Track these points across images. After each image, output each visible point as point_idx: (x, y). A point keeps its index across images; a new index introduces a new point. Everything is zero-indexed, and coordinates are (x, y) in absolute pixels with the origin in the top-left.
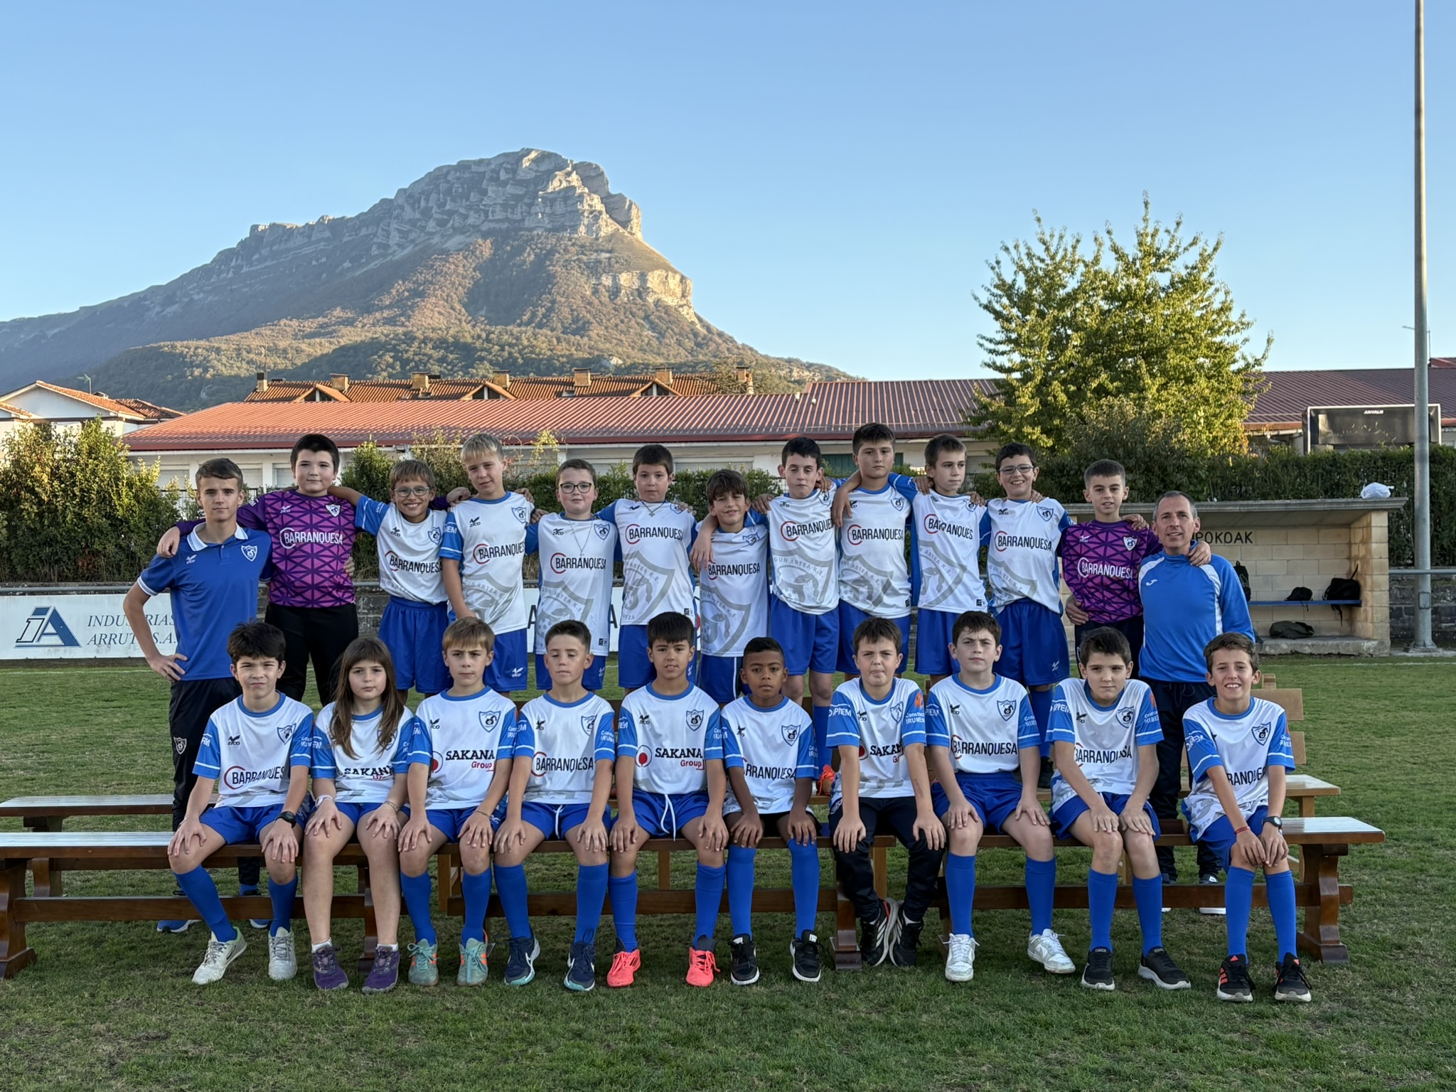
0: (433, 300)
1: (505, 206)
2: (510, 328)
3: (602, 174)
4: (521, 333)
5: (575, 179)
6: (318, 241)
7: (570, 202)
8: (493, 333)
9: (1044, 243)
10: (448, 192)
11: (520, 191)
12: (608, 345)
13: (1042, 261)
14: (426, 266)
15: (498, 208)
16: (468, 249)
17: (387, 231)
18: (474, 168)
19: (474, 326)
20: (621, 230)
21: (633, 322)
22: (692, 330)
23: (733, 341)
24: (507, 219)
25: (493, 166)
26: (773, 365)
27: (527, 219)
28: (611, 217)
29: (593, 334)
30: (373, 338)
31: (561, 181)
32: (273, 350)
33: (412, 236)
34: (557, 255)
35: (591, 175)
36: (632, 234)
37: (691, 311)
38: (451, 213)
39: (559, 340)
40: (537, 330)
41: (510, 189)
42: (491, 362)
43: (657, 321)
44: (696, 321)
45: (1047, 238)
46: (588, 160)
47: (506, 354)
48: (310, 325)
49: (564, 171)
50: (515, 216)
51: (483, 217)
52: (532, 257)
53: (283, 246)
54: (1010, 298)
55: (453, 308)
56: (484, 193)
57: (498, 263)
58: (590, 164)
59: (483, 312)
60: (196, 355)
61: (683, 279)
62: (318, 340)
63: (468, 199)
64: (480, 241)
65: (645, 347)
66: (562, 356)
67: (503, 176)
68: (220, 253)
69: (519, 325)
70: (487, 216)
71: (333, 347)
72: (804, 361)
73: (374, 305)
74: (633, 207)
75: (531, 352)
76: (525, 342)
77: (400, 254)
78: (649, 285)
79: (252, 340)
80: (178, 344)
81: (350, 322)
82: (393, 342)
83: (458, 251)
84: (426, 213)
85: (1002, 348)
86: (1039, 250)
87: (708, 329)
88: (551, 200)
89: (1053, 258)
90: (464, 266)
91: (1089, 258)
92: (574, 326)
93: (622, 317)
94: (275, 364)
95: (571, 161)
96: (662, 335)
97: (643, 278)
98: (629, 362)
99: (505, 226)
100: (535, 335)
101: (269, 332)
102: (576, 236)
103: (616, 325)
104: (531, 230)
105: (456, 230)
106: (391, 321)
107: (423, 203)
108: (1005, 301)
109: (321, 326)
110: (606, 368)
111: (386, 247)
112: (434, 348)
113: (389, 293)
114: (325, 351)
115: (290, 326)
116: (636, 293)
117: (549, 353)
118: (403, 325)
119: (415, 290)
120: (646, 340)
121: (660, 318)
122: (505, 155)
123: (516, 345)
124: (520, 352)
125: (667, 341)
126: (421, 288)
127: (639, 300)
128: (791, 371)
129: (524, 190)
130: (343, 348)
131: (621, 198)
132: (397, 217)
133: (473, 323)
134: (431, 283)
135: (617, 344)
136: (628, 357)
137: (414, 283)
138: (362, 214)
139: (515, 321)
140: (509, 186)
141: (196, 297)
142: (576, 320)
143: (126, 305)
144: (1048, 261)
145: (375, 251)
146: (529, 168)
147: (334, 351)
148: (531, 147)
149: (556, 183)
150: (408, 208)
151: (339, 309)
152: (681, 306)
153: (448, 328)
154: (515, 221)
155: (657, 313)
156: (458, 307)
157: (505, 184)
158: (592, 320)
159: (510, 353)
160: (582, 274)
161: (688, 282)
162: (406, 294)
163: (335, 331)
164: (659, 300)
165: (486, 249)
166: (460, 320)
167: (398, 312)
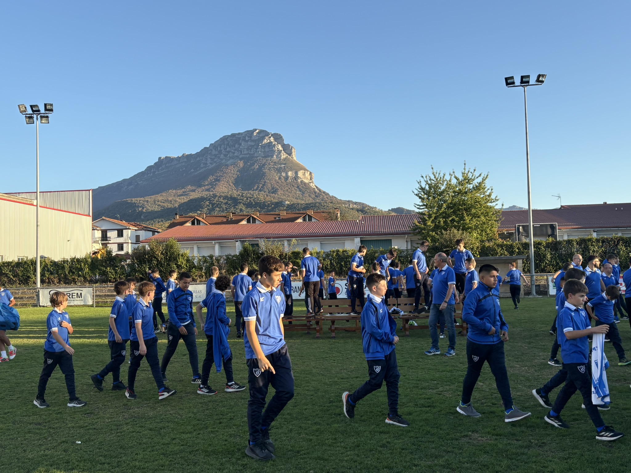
0: (223, 182)
1: (248, 149)
2: (250, 191)
3: (282, 137)
4: (254, 193)
5: (272, 139)
6: (182, 163)
7: (271, 147)
8: (244, 193)
9: (434, 175)
10: (228, 144)
11: (253, 144)
12: (284, 197)
13: (433, 180)
14: (220, 170)
15: (245, 150)
16: (234, 164)
17: (206, 158)
18: (237, 136)
19: (237, 191)
20: (289, 157)
21: (293, 189)
22: (314, 191)
23: (328, 194)
24: (248, 153)
25: (243, 135)
26: (343, 203)
27: (255, 153)
28: (285, 152)
29: (279, 193)
30: (202, 196)
31: (267, 140)
32: (167, 201)
33: (215, 160)
34: (266, 166)
35: (278, 138)
36: (292, 158)
37: (314, 184)
38: (229, 152)
39: (267, 195)
40: (259, 192)
41: (249, 143)
42: (243, 204)
44: (316, 188)
45: (435, 174)
47: (248, 201)
48: (180, 192)
49: (268, 136)
51: (240, 153)
52: (257, 167)
53: (170, 164)
54: (424, 192)
55: (229, 185)
56: (240, 144)
57: (245, 169)
58: (278, 134)
59: (240, 186)
60: (140, 203)
61: (311, 173)
62: (182, 197)
63: (235, 147)
64: (239, 161)
65: (298, 197)
66: (269, 201)
67: (247, 138)
68: (148, 167)
69: (253, 191)
70: (241, 153)
71: (188, 199)
72: (354, 201)
73: (202, 184)
74: (293, 148)
75: (258, 200)
76: (255, 197)
77: (211, 167)
78: (299, 175)
79: (160, 197)
80: (133, 199)
81: (194, 191)
82: (209, 197)
83: (231, 165)
84: (220, 152)
85: (421, 207)
86: (433, 177)
87: (320, 190)
88: (264, 146)
89: (437, 179)
90: (233, 170)
91: (448, 179)
92: (272, 191)
93: (289, 187)
94: (167, 206)
95: (271, 133)
96: (303, 193)
97: (296, 173)
98: (292, 203)
99: (248, 156)
100: (259, 194)
101: (165, 195)
102: (273, 159)
103: (287, 190)
104: (257, 157)
105: (231, 158)
106: (208, 190)
107: (219, 149)
108: (422, 193)
109: (184, 192)
110: (284, 205)
111: (206, 164)
112: (223, 199)
113: (208, 180)
114: (185, 201)
115: (172, 192)
116: (294, 179)
117: (264, 200)
118: (212, 191)
119: (216, 179)
120: (298, 195)
121: (303, 187)
122: (247, 131)
123: (252, 197)
124: (253, 200)
125: (305, 195)
126: (219, 178)
127: (295, 181)
128: (350, 205)
129: (255, 143)
130: (191, 200)
131: (288, 145)
132: (210, 154)
134: (222, 176)
135: (288, 197)
136: (292, 201)
137: (216, 176)
138: (197, 153)
139: (251, 189)
141: (139, 183)
142: (273, 188)
143: (114, 186)
144: (435, 180)
145: (202, 166)
146: (256, 136)
147: (188, 201)
148: (257, 128)
149: (265, 141)
150: (214, 151)
151: (190, 186)
152: (310, 183)
153: (228, 192)
154: (251, 154)
155: (302, 185)
156: (231, 184)
157: (247, 141)
158: (279, 188)
159: (250, 201)
160: (275, 172)
162: (213, 180)
163: (188, 194)
164: (302, 181)
165: (241, 164)
166: (232, 189)
167: (210, 187)
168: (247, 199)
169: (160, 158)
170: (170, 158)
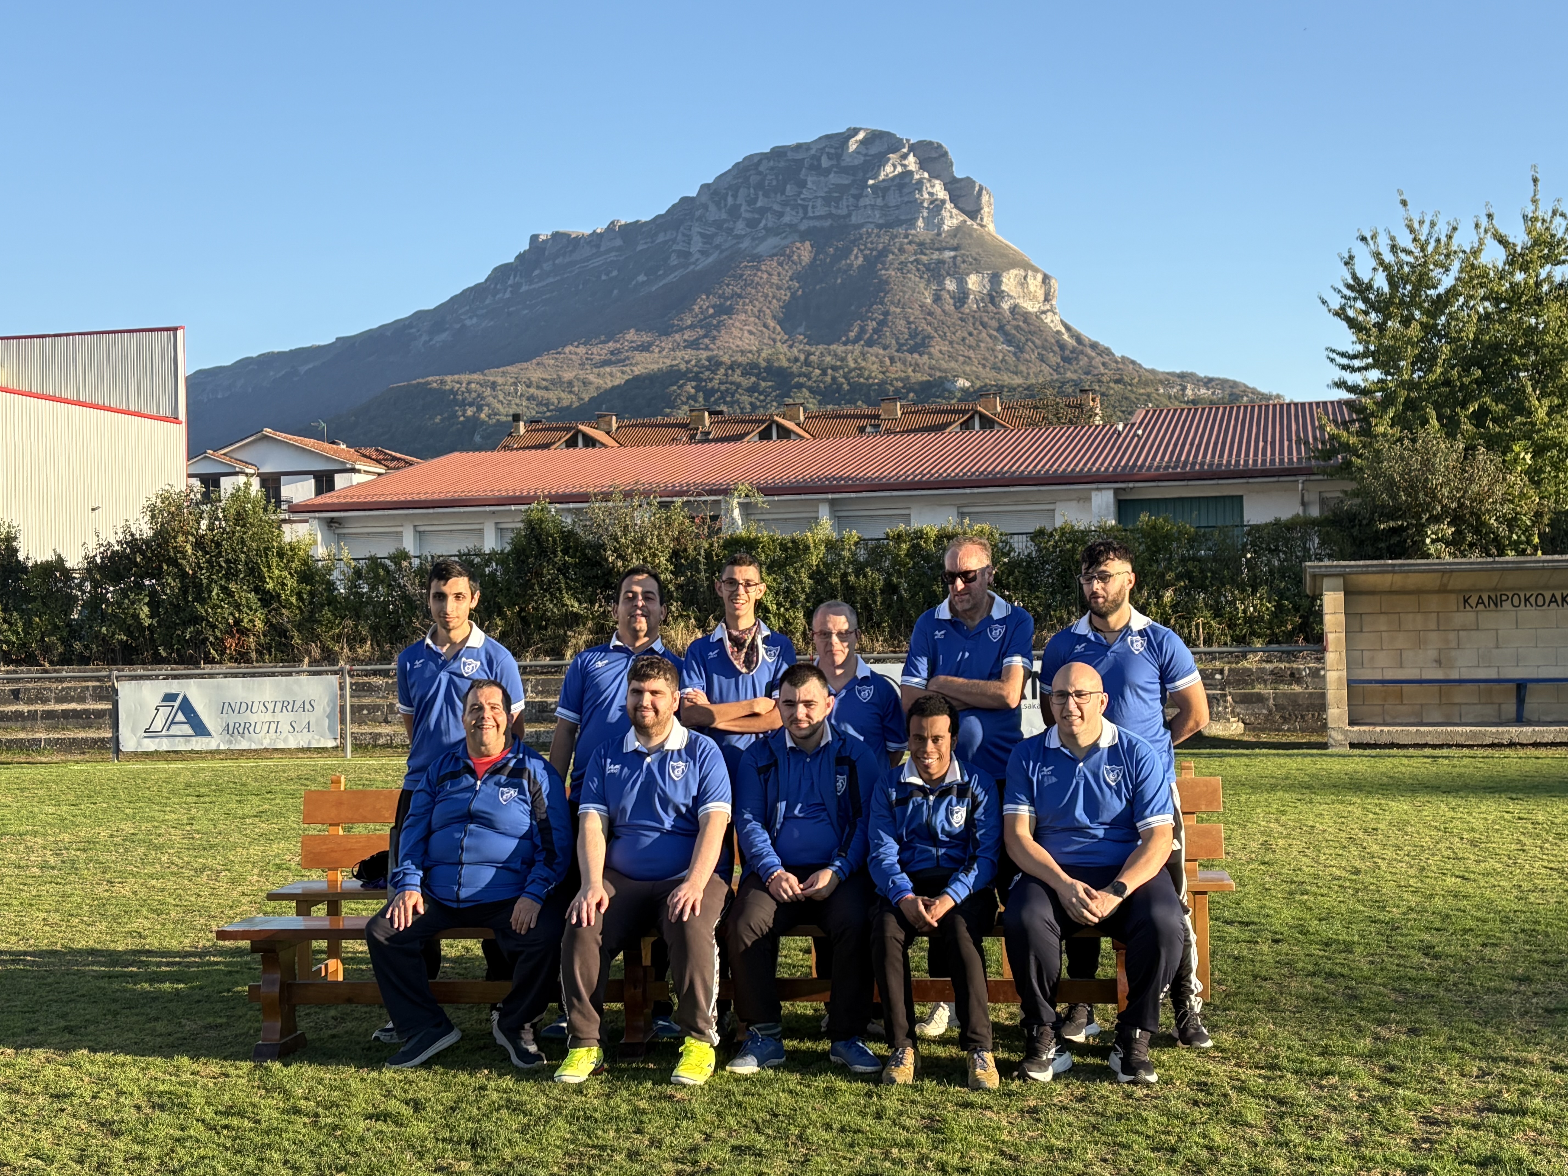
0: (743, 317)
1: (827, 200)
2: (833, 347)
3: (945, 154)
4: (846, 353)
5: (911, 162)
6: (607, 251)
7: (906, 190)
8: (813, 354)
9: (1413, 232)
10: (760, 186)
11: (845, 180)
12: (953, 364)
13: (1408, 252)
14: (734, 276)
15: (819, 202)
16: (783, 255)
17: (688, 236)
18: (790, 155)
19: (791, 347)
20: (969, 222)
21: (984, 335)
22: (1057, 342)
23: (1107, 352)
24: (830, 215)
25: (813, 152)
26: (1161, 382)
27: (854, 213)
28: (956, 207)
29: (934, 351)
30: (672, 366)
31: (895, 166)
32: (557, 383)
33: (718, 240)
34: (891, 256)
35: (933, 156)
36: (982, 226)
37: (1057, 317)
38: (763, 211)
39: (892, 360)
40: (866, 349)
41: (833, 178)
42: (810, 389)
43: (1014, 332)
44: (1063, 330)
45: (1416, 225)
46: (928, 139)
47: (828, 379)
48: (600, 351)
49: (899, 154)
50: (840, 212)
51: (801, 214)
52: (861, 260)
53: (567, 260)
55: (765, 326)
56: (803, 184)
57: (819, 269)
58: (931, 143)
59: (801, 329)
60: (469, 391)
61: (1046, 279)
62: (608, 369)
63: (783, 192)
64: (798, 243)
65: (999, 365)
66: (896, 379)
67: (825, 163)
68: (495, 269)
69: (845, 344)
70: (806, 212)
71: (626, 377)
72: (1202, 375)
73: (673, 325)
74: (984, 192)
75: (859, 376)
76: (852, 365)
77: (703, 263)
78: (1004, 288)
79: (534, 372)
80: (448, 378)
81: (645, 348)
82: (695, 369)
83: (772, 256)
84: (734, 213)
86: (1404, 240)
87: (1078, 339)
88: (882, 189)
89: (1422, 248)
90: (779, 274)
91: (1469, 247)
92: (911, 342)
93: (971, 329)
94: (559, 399)
95: (908, 140)
96: (1020, 349)
97: (995, 279)
98: (978, 384)
99: (827, 223)
100: (863, 354)
101: (552, 362)
102: (913, 232)
103: (964, 339)
104: (859, 226)
105: (769, 232)
106: (693, 344)
107: (730, 200)
109: (612, 353)
110: (950, 392)
111: (688, 254)
112: (743, 375)
113: (692, 309)
114: (617, 382)
115: (576, 354)
116: (987, 299)
117: (881, 376)
118: (707, 348)
119: (721, 305)
120: (1000, 356)
121: (1017, 328)
122: (828, 137)
123: (841, 367)
124: (845, 376)
125: (1027, 357)
126: (728, 303)
127: (991, 307)
128: (1184, 389)
129: (851, 178)
130: (636, 378)
131: (969, 182)
132: (700, 219)
133: (790, 342)
134: (740, 296)
135: (964, 363)
136: (977, 378)
137: (720, 297)
138: (658, 216)
139: (840, 338)
140: (832, 175)
141: (468, 323)
142: (913, 335)
143: (389, 334)
144: (1417, 252)
145: (674, 261)
146: (857, 152)
147: (627, 381)
148: (858, 126)
149: (889, 168)
150: (712, 208)
151: (632, 331)
152: (1044, 312)
153: (759, 351)
154: (840, 217)
155: (1014, 323)
156: (772, 323)
157: (827, 171)
158: (933, 333)
159: (834, 379)
160: (921, 278)
161: (1053, 282)
162: (711, 311)
163: (628, 358)
164: (1016, 306)
165: (805, 252)
166: (774, 341)
167: (701, 332)
168: (824, 373)
169: (534, 238)
170: (566, 235)
